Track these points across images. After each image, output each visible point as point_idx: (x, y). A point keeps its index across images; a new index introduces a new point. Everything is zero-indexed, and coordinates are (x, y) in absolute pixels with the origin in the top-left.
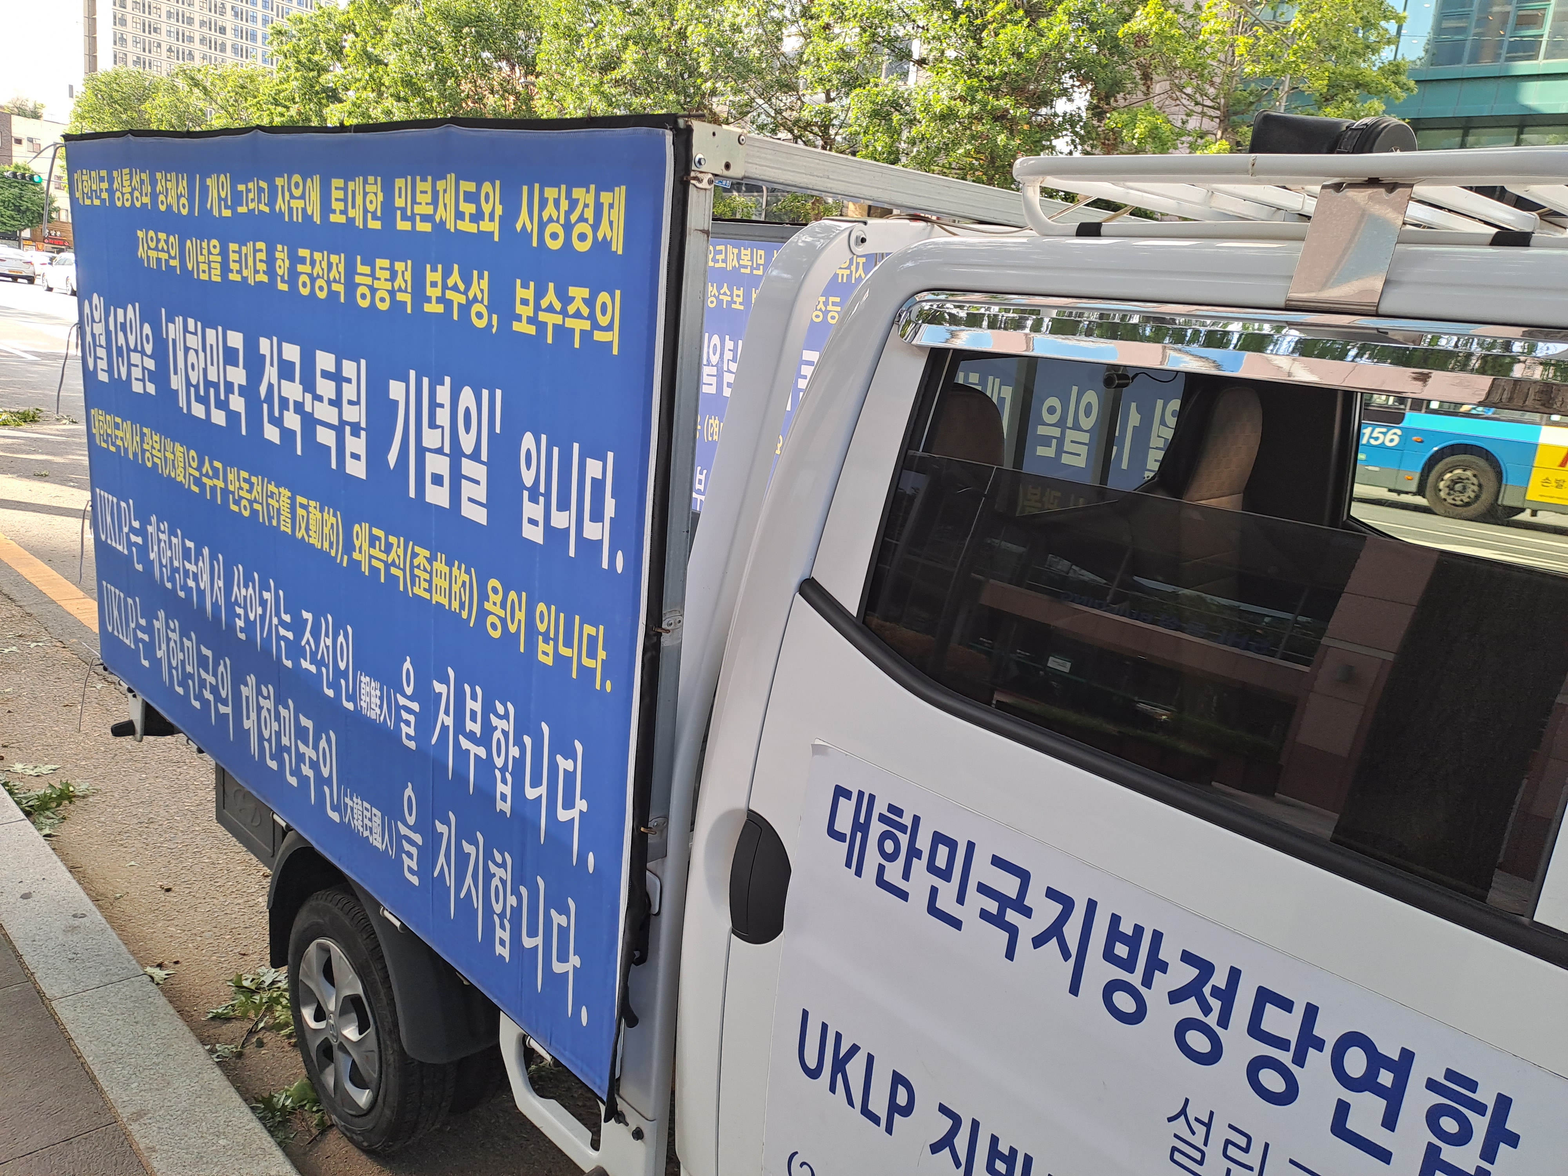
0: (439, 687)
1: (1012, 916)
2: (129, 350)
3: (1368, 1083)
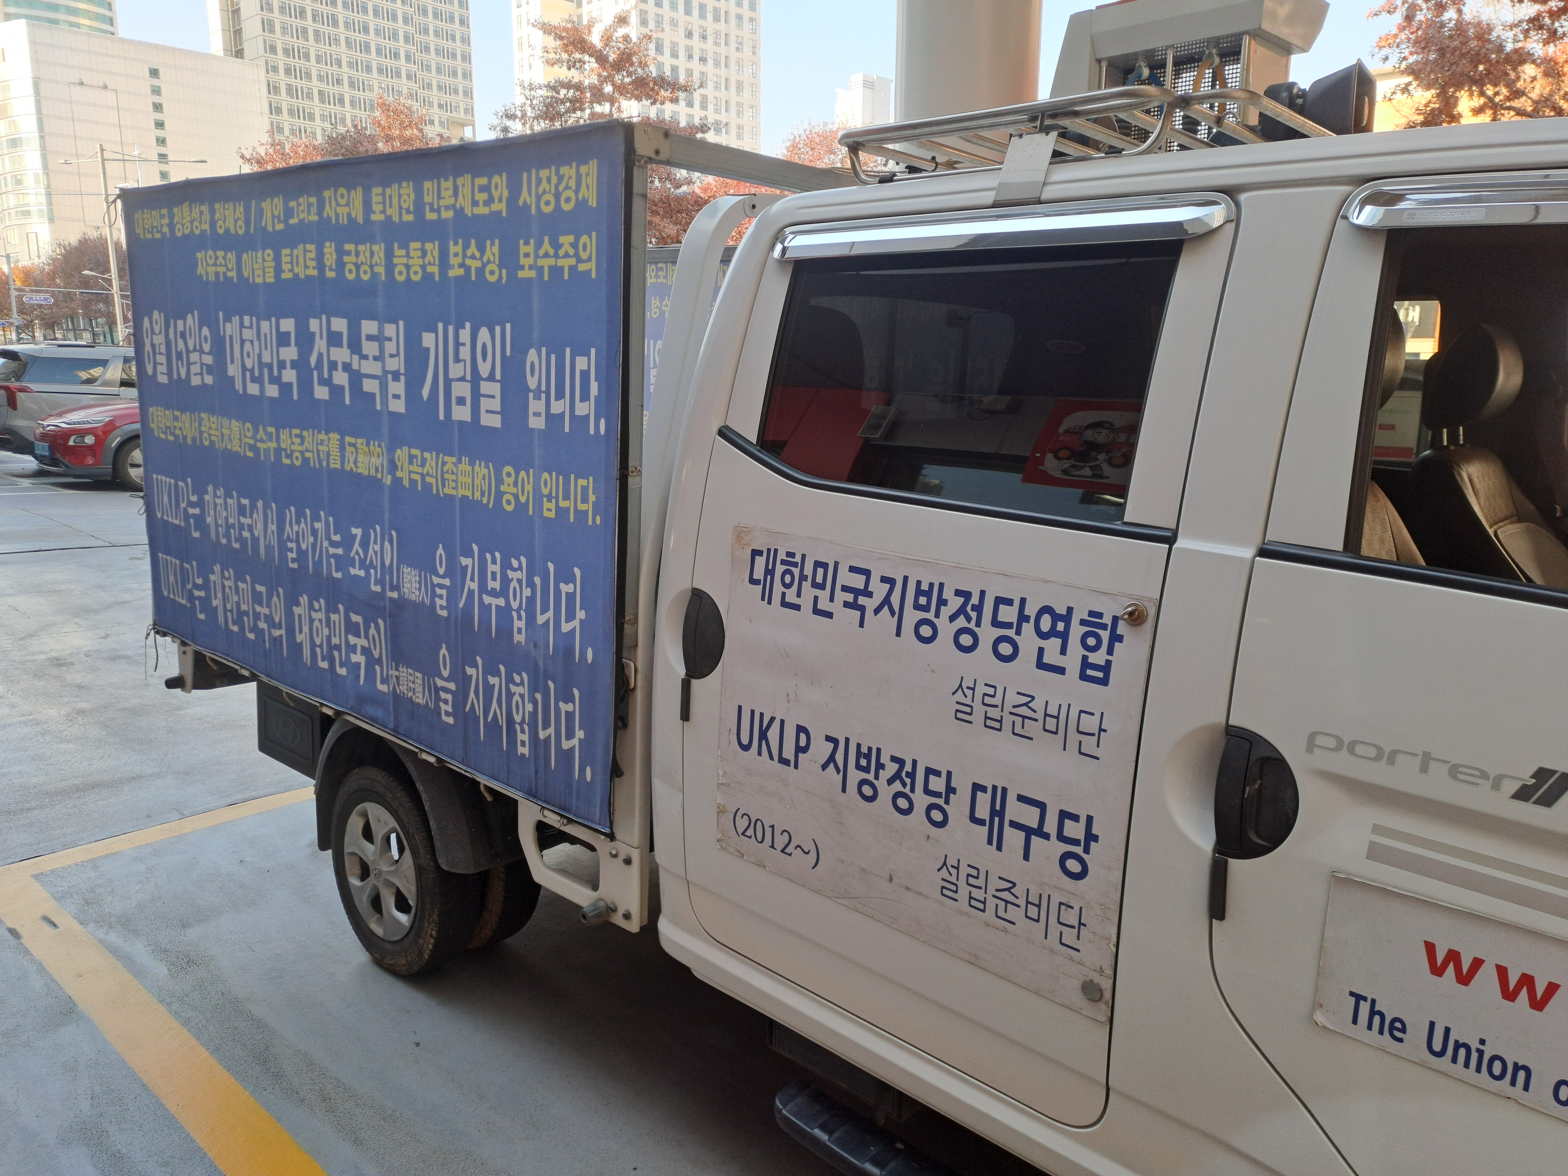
0: (466, 562)
1: (862, 600)
2: (188, 352)
3: (1052, 633)
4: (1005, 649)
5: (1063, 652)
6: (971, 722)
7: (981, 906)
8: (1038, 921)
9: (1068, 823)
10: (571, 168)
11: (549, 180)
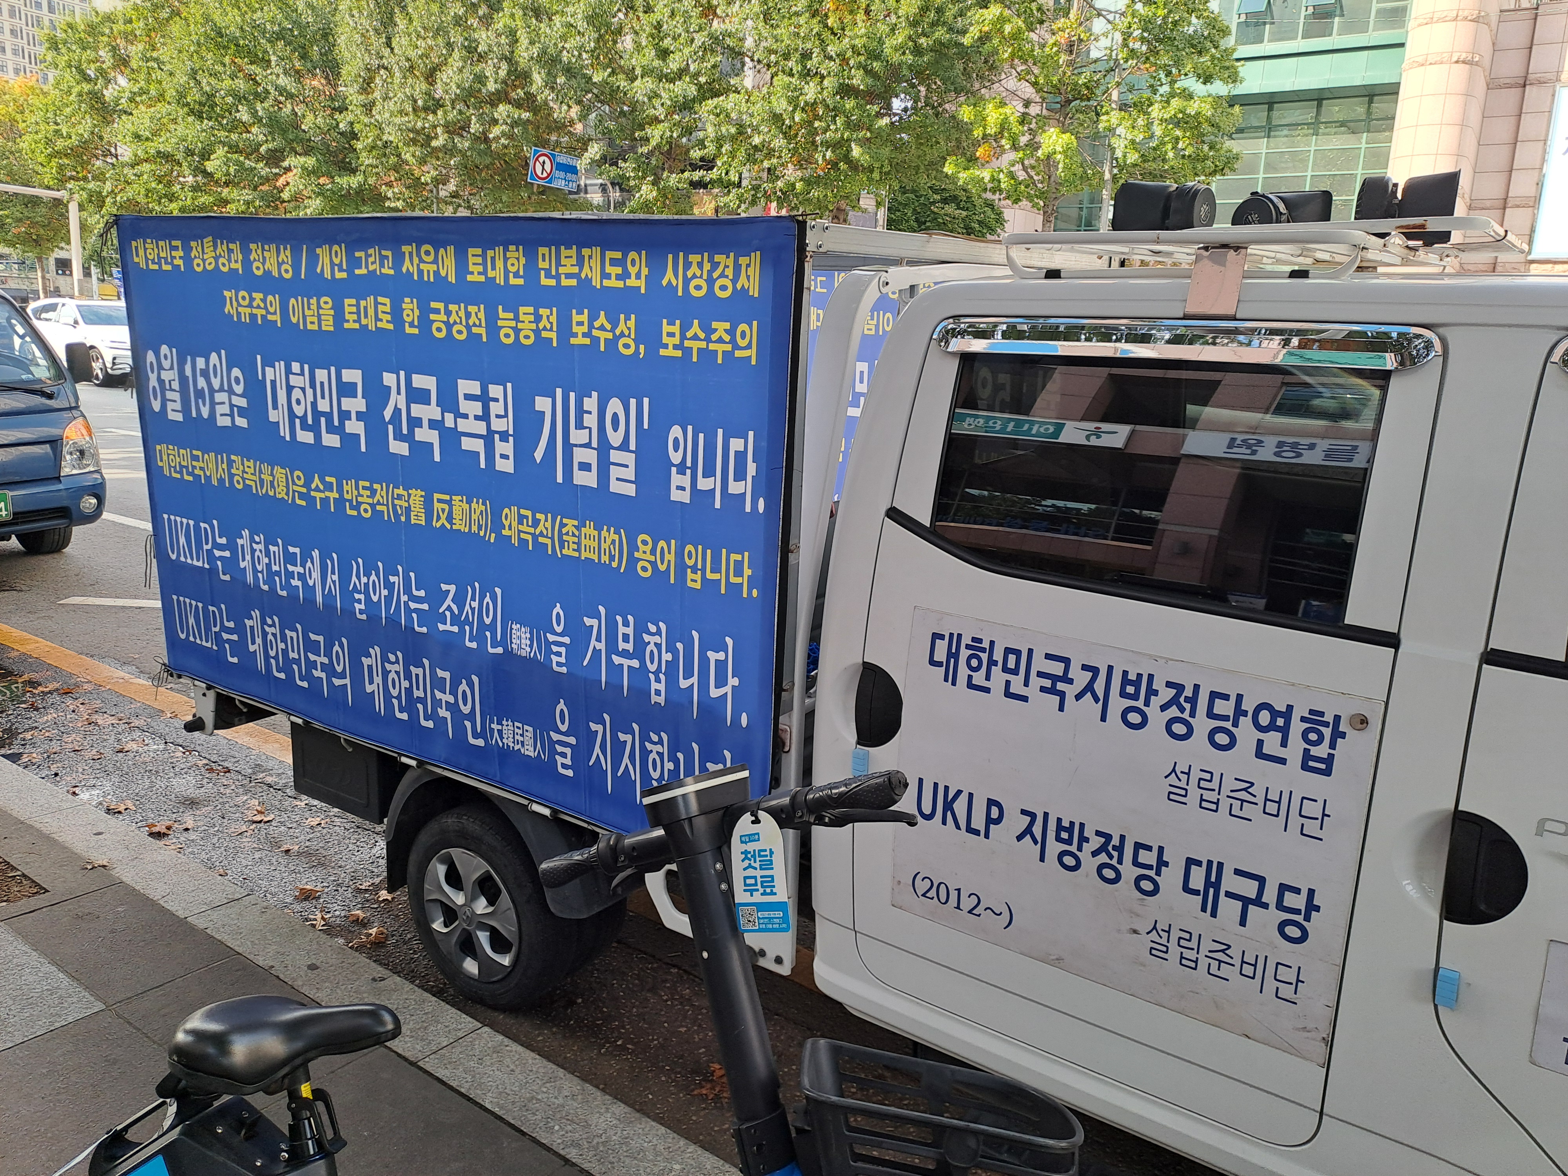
0: (588, 621)
1: (1060, 686)
2: (212, 391)
3: (1271, 727)
4: (1222, 739)
5: (1284, 744)
6: (1185, 804)
7: (1193, 965)
8: (1253, 978)
9: (1287, 894)
10: (728, 257)
11: (700, 265)
